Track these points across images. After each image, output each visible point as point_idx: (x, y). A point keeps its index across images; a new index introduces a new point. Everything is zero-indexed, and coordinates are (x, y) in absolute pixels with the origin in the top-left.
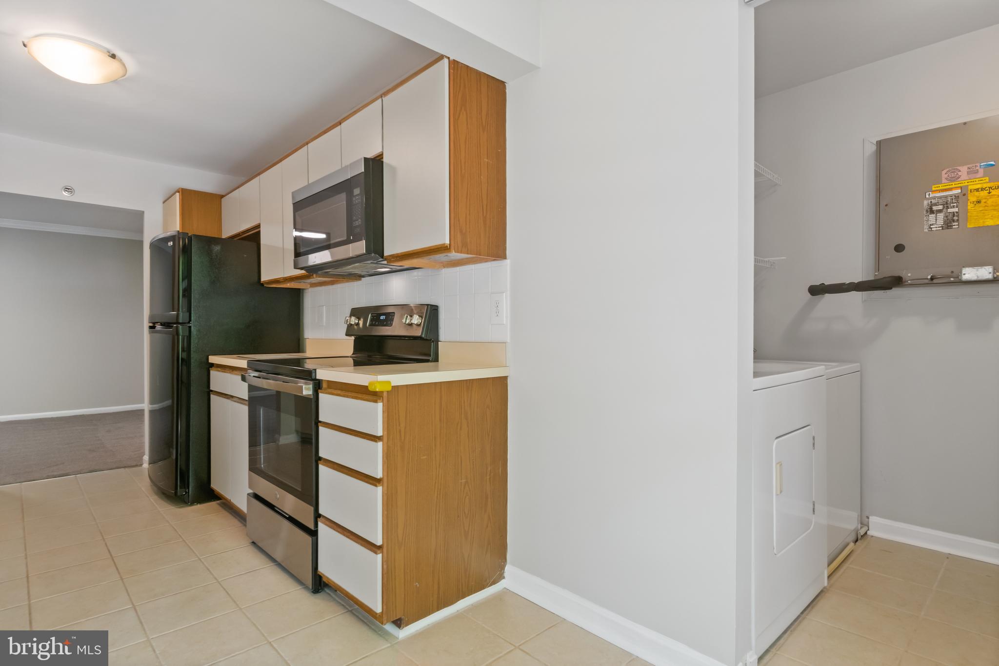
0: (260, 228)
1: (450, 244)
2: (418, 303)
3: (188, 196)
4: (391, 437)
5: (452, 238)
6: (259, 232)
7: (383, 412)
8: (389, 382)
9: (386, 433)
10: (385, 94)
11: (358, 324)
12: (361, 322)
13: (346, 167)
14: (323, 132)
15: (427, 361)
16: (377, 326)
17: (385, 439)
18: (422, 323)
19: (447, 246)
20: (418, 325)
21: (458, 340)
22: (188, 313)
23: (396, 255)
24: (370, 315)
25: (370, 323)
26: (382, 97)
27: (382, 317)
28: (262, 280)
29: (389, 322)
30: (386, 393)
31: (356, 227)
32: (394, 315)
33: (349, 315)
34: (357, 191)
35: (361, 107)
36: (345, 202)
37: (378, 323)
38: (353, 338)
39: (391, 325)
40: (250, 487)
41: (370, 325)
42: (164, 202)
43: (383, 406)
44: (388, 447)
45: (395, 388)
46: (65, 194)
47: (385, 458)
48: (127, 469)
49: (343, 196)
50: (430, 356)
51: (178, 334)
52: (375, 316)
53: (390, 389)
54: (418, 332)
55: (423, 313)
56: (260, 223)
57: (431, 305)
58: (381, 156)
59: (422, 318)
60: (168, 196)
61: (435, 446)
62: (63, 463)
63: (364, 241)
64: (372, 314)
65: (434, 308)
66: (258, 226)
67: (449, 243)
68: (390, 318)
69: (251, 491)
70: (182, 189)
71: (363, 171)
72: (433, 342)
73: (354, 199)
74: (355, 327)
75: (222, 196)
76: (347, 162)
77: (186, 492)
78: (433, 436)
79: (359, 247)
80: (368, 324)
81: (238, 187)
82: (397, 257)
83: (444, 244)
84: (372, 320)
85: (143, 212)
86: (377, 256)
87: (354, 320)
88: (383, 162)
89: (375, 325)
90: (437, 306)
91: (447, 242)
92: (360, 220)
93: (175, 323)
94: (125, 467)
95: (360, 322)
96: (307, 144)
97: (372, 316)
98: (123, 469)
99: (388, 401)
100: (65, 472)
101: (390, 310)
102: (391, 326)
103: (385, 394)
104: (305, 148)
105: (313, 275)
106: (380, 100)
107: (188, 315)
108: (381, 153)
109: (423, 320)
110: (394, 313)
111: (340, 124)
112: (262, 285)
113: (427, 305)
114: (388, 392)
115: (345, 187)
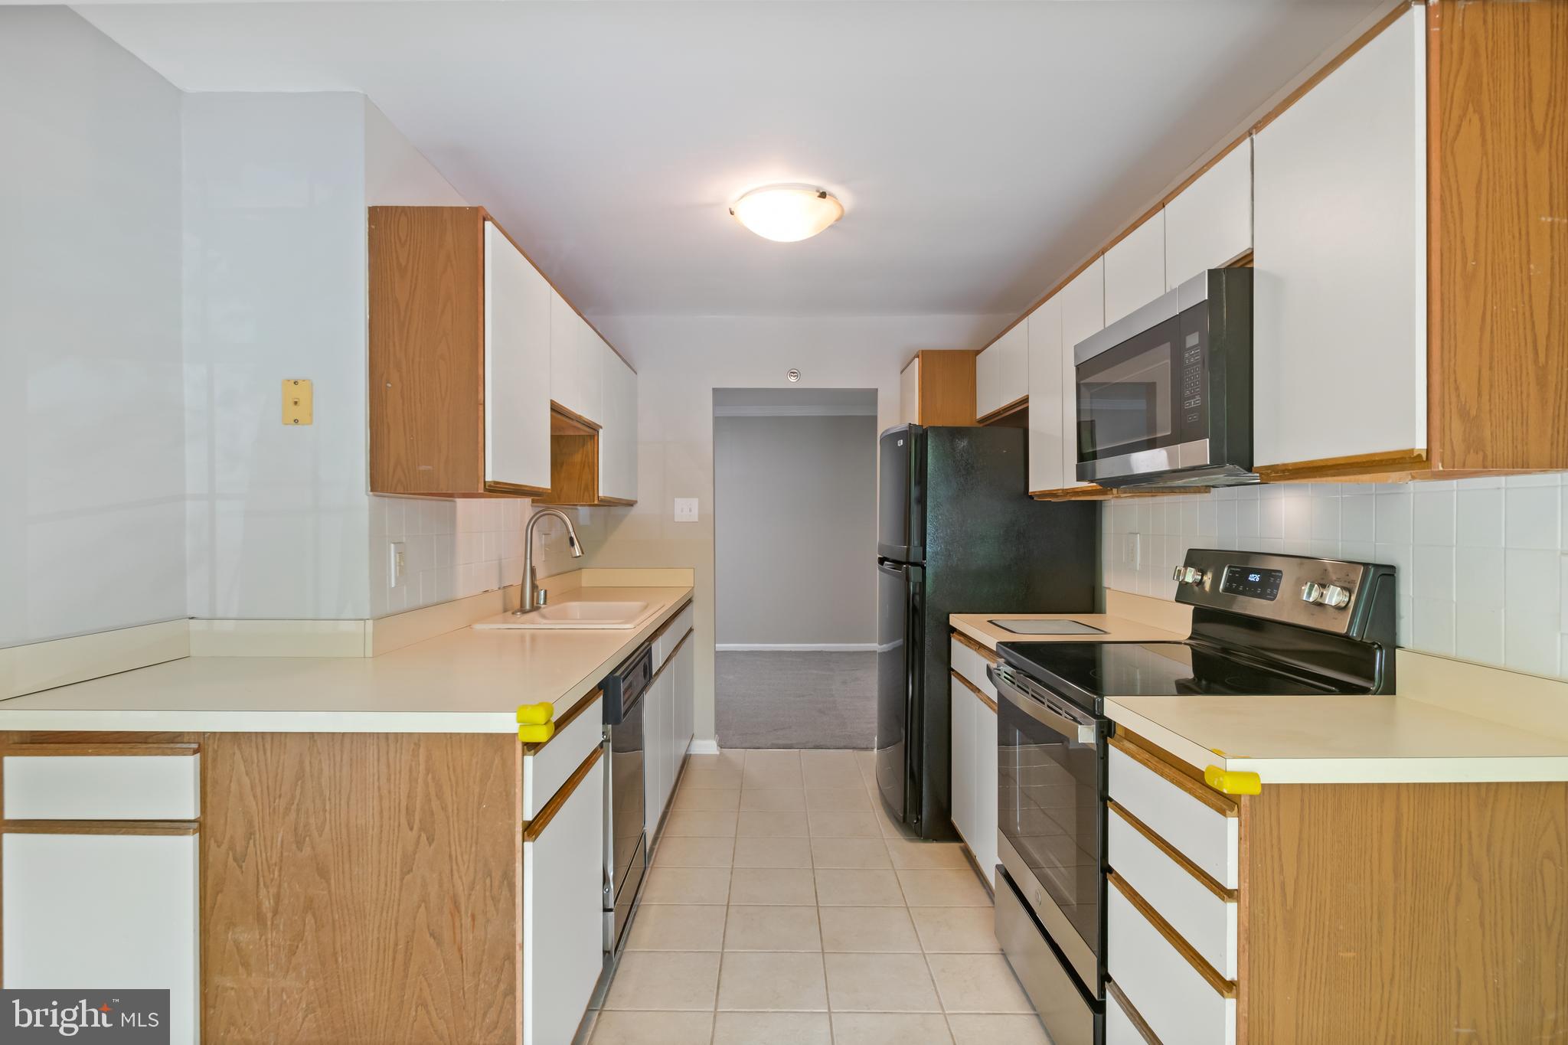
0: (1028, 402)
1: (1428, 450)
2: (1340, 557)
3: (932, 360)
4: (1260, 896)
5: (1436, 435)
6: (1027, 409)
7: (1240, 839)
8: (1255, 776)
9: (1247, 885)
10: (1258, 126)
11: (1201, 583)
12: (1208, 579)
13: (1173, 291)
14: (1131, 226)
15: (1364, 691)
16: (1242, 593)
17: (1245, 897)
18: (1352, 605)
19: (1419, 456)
20: (1341, 609)
21: (1453, 654)
22: (921, 548)
23: (1284, 468)
24: (1226, 569)
25: (1225, 584)
26: (1251, 134)
27: (1254, 578)
28: (1031, 490)
29: (1269, 591)
30: (1248, 798)
31: (1192, 410)
32: (1281, 577)
33: (1182, 564)
34: (1192, 340)
35: (1206, 165)
36: (1169, 361)
37: (1244, 588)
38: (1193, 607)
39: (1273, 597)
40: (1000, 855)
41: (1226, 590)
42: (902, 372)
43: (1240, 825)
44: (1252, 917)
45: (1273, 791)
46: (793, 379)
47: (1243, 941)
48: (855, 751)
49: (1166, 348)
50: (1371, 678)
51: (908, 579)
52: (1237, 572)
53: (1257, 790)
54: (1340, 625)
55: (1353, 582)
56: (1028, 396)
57: (1377, 566)
58: (1248, 257)
59: (1350, 592)
60: (905, 365)
61: (1380, 933)
62: (790, 727)
63: (1208, 440)
64: (1229, 567)
65: (1382, 571)
66: (1026, 400)
67: (1425, 447)
68: (1269, 583)
69: (1000, 863)
70: (923, 351)
71: (1207, 298)
72: (1380, 647)
73: (1187, 355)
74: (1196, 588)
75: (978, 352)
76: (1175, 282)
77: (918, 819)
78: (1375, 908)
79: (1199, 451)
80: (1221, 587)
81: (998, 337)
82: (1283, 471)
83: (1412, 451)
84: (1229, 580)
85: (876, 390)
86: (1237, 467)
87: (1191, 576)
88: (1251, 270)
89: (1236, 592)
90: (1392, 567)
91: (1421, 444)
92: (1198, 397)
93: (904, 563)
94: (854, 748)
95: (1205, 578)
96: (1103, 253)
97: (1231, 572)
98: (851, 750)
99: (1253, 816)
100: (790, 742)
101: (1274, 564)
102: (1272, 600)
103: (1244, 802)
104: (1099, 261)
105: (1112, 489)
106: (1248, 141)
107: (922, 551)
108: (1248, 252)
109: (1353, 598)
110: (1280, 572)
111: (1164, 206)
112: (1031, 497)
113: (1366, 565)
114: (1252, 797)
115: (1169, 332)
